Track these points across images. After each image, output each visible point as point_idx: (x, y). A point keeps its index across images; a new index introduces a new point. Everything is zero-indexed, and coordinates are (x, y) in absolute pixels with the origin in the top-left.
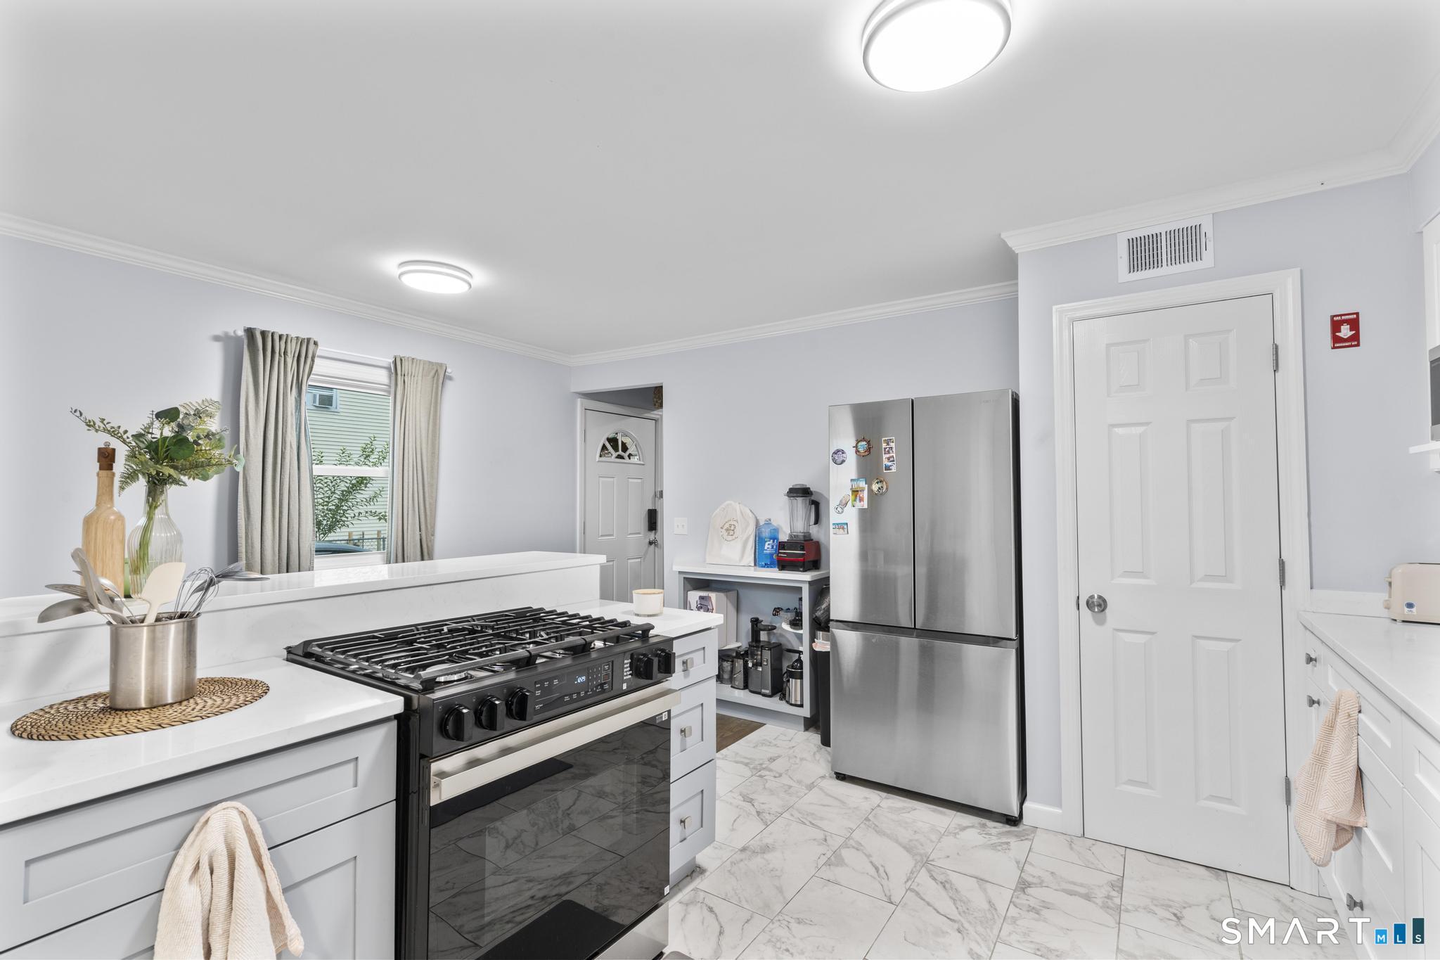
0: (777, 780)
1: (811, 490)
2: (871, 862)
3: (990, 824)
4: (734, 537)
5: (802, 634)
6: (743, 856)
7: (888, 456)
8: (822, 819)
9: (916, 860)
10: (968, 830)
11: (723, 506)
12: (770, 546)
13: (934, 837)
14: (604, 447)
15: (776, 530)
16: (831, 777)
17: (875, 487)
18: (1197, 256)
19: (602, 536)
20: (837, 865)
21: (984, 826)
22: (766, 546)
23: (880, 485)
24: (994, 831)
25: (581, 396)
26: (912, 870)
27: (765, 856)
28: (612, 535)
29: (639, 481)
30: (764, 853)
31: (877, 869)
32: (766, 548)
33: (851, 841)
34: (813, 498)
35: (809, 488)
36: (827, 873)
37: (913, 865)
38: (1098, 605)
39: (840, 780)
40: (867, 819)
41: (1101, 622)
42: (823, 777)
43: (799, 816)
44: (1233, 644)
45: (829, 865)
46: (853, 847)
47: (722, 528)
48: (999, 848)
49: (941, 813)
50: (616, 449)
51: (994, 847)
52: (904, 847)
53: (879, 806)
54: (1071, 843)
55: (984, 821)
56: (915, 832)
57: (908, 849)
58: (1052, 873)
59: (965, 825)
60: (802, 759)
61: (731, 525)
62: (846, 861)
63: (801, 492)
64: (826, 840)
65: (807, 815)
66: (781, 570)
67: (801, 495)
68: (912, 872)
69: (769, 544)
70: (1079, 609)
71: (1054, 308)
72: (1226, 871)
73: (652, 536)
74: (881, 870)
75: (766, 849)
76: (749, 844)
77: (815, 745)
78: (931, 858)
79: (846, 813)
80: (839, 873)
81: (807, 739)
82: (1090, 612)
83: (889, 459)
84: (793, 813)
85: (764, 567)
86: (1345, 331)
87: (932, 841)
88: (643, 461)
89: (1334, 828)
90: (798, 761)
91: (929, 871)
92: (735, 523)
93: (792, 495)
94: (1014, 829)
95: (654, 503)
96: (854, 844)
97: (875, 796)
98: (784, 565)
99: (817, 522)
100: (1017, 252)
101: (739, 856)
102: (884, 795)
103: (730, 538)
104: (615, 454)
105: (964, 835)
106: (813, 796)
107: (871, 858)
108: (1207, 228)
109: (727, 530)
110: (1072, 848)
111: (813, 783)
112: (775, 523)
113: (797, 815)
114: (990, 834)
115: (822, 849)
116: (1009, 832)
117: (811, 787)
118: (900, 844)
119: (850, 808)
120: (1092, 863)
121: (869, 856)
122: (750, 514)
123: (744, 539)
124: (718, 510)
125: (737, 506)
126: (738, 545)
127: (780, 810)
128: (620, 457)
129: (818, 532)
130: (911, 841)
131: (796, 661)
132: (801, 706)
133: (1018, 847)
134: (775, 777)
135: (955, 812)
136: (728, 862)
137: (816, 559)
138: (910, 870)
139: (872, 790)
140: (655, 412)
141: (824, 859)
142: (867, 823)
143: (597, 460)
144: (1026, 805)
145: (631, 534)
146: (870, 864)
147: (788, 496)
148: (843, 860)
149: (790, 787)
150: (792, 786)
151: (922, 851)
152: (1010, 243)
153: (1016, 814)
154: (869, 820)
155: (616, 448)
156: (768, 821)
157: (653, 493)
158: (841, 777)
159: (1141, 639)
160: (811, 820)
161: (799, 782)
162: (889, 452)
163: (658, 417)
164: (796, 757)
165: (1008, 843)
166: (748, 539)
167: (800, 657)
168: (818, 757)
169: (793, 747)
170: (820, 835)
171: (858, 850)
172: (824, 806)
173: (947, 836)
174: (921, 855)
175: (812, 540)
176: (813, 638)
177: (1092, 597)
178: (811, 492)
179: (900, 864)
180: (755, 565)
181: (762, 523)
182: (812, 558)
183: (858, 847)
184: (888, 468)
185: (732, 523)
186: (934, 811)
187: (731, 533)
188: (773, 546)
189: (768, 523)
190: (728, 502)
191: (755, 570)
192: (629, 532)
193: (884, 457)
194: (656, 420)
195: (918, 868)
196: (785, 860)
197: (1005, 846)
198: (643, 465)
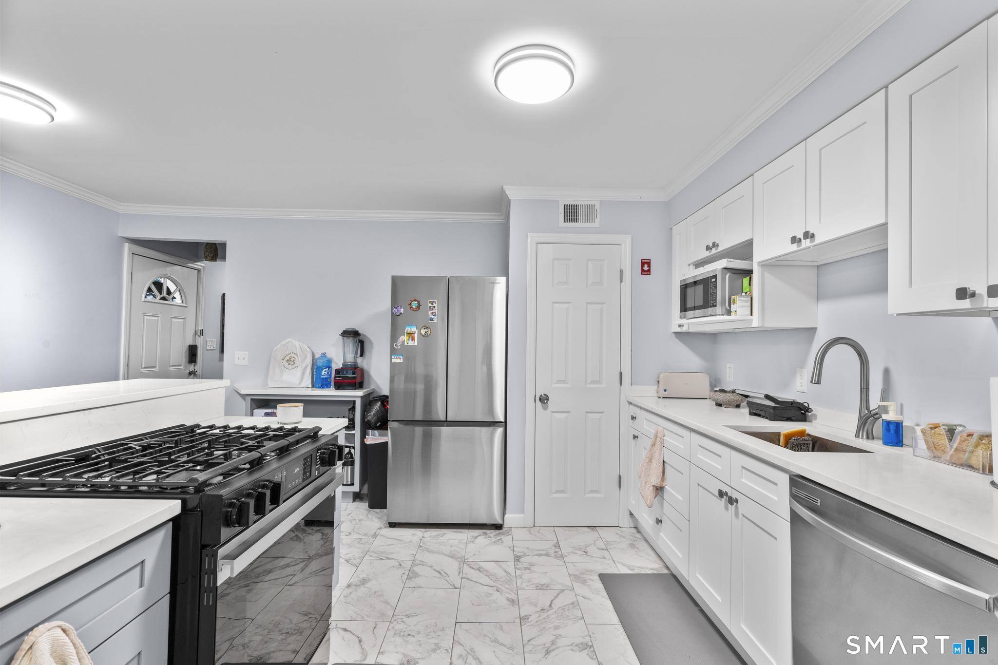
0: (348, 537)
1: (359, 332)
2: (434, 570)
3: (488, 531)
4: (294, 366)
5: (354, 434)
6: (350, 590)
7: (432, 311)
8: (392, 553)
9: (458, 561)
10: (479, 538)
11: (284, 342)
12: (326, 373)
13: (463, 546)
14: (149, 290)
15: (330, 361)
16: (385, 527)
17: (423, 331)
18: (593, 221)
19: (145, 368)
20: (415, 577)
21: (485, 533)
22: (323, 372)
23: (426, 330)
24: (492, 535)
25: (128, 241)
26: (459, 567)
27: (366, 585)
28: (155, 367)
29: (182, 320)
30: (364, 584)
31: (440, 573)
32: (323, 374)
33: (416, 561)
34: (361, 338)
35: (358, 331)
36: (410, 584)
37: (458, 565)
38: (544, 400)
39: (393, 527)
40: (420, 546)
41: (545, 408)
42: (380, 528)
43: (377, 555)
44: (601, 414)
45: (410, 579)
46: (420, 564)
47: (283, 359)
48: (498, 543)
49: (460, 532)
50: (161, 292)
51: (495, 543)
52: (449, 556)
53: (423, 537)
54: (530, 531)
55: (484, 531)
56: (451, 546)
57: (452, 557)
58: (528, 548)
59: (476, 535)
60: (360, 520)
61: (291, 358)
62: (419, 573)
63: (352, 334)
64: (401, 565)
65: (381, 553)
66: (337, 389)
67: (352, 336)
68: (460, 569)
69: (325, 371)
70: (535, 402)
71: (529, 234)
72: (595, 527)
73: (191, 368)
74: (442, 572)
75: (364, 581)
76: (351, 581)
77: (365, 509)
78: (466, 558)
79: (405, 546)
80: (418, 581)
81: (358, 507)
82: (541, 403)
83: (432, 313)
84: (371, 555)
85: (320, 388)
86: (646, 268)
87: (462, 549)
88: (186, 304)
89: (655, 489)
90: (357, 522)
91: (468, 565)
92: (295, 356)
93: (345, 335)
94: (500, 531)
95: (195, 339)
96: (419, 562)
97: (419, 532)
98: (339, 386)
99: (362, 355)
100: (510, 198)
101: (347, 591)
102: (423, 530)
103: (290, 367)
104: (159, 296)
105: (477, 541)
106: (378, 541)
107: (433, 568)
108: (597, 207)
109: (288, 361)
110: (531, 534)
111: (375, 533)
112: (328, 356)
113: (375, 555)
114: (491, 537)
115: (401, 571)
116: (499, 533)
117: (375, 536)
118: (446, 555)
119: (406, 543)
120: (543, 539)
121: (431, 567)
122: (308, 350)
123: (303, 367)
124: (279, 345)
125: (297, 343)
126: (298, 373)
127: (362, 555)
128: (163, 299)
129: (362, 362)
130: (451, 552)
131: (347, 454)
132: (352, 484)
133: (507, 539)
134: (347, 535)
135: (467, 530)
136: (342, 596)
137: (361, 381)
138: (458, 568)
139: (415, 529)
140: (198, 263)
141: (405, 577)
142: (421, 548)
143: (143, 301)
144: (506, 516)
145: (172, 366)
146: (434, 571)
147: (343, 337)
148: (417, 574)
149: (361, 539)
150: (362, 539)
151: (460, 556)
152: (508, 192)
153: (500, 522)
154: (422, 547)
155: (160, 290)
156: (357, 564)
157: (194, 332)
158: (392, 525)
159: (563, 415)
160: (384, 556)
161: (366, 535)
162: (432, 309)
163: (200, 268)
164: (355, 520)
165: (501, 539)
166: (306, 367)
167: (350, 451)
168: (370, 516)
169: (350, 514)
170: (396, 564)
171: (423, 565)
172: (390, 545)
173: (469, 544)
174: (460, 558)
175: (359, 367)
176: (363, 435)
177: (541, 396)
178: (360, 334)
179: (452, 566)
180: (313, 386)
181: (317, 356)
182: (358, 380)
183: (422, 564)
184: (431, 319)
185: (292, 355)
186: (456, 532)
187: (292, 363)
188: (328, 373)
189: (324, 355)
190: (289, 340)
191: (312, 390)
192: (171, 365)
193: (429, 312)
194: (199, 271)
195: (462, 565)
196: (380, 584)
197: (500, 541)
198: (186, 307)
